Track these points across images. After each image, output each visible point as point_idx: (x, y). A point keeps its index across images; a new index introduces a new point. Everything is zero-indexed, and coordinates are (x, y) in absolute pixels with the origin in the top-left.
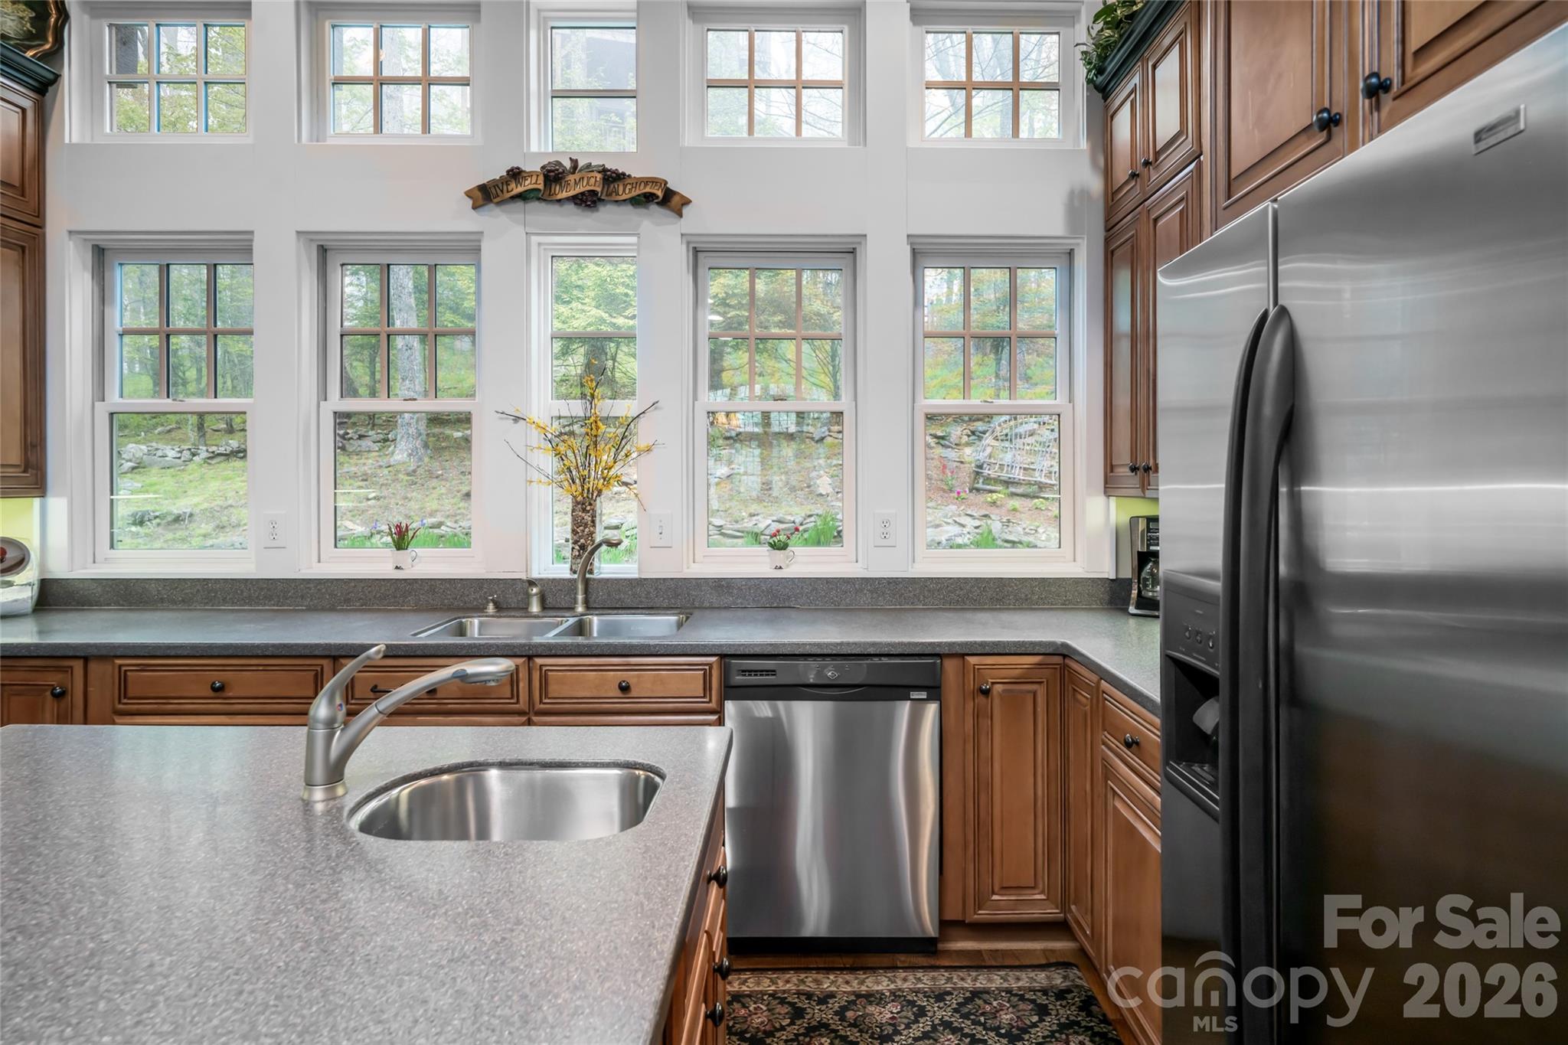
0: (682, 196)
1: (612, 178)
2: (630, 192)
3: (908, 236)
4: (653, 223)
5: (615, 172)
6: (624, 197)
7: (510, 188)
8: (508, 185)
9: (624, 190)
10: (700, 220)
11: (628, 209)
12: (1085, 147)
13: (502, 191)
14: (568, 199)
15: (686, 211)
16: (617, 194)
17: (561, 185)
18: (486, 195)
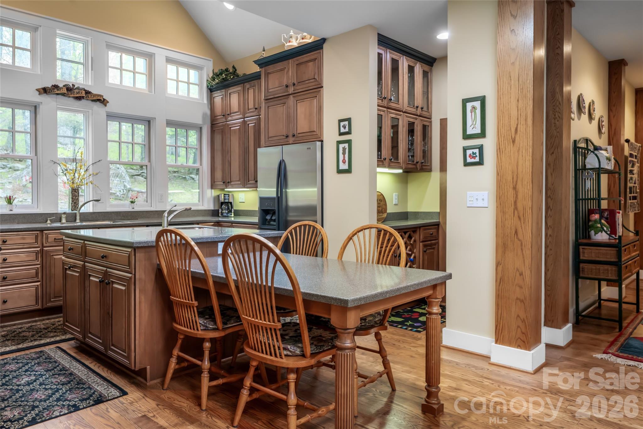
0: (107, 101)
1: (88, 92)
2: (93, 97)
3: (167, 120)
4: (97, 107)
5: (88, 91)
6: (91, 99)
7: (55, 91)
8: (54, 89)
9: (91, 97)
10: (111, 107)
11: (90, 102)
12: (206, 103)
13: (52, 91)
14: (72, 97)
15: (108, 104)
16: (89, 98)
17: (71, 92)
18: (45, 91)
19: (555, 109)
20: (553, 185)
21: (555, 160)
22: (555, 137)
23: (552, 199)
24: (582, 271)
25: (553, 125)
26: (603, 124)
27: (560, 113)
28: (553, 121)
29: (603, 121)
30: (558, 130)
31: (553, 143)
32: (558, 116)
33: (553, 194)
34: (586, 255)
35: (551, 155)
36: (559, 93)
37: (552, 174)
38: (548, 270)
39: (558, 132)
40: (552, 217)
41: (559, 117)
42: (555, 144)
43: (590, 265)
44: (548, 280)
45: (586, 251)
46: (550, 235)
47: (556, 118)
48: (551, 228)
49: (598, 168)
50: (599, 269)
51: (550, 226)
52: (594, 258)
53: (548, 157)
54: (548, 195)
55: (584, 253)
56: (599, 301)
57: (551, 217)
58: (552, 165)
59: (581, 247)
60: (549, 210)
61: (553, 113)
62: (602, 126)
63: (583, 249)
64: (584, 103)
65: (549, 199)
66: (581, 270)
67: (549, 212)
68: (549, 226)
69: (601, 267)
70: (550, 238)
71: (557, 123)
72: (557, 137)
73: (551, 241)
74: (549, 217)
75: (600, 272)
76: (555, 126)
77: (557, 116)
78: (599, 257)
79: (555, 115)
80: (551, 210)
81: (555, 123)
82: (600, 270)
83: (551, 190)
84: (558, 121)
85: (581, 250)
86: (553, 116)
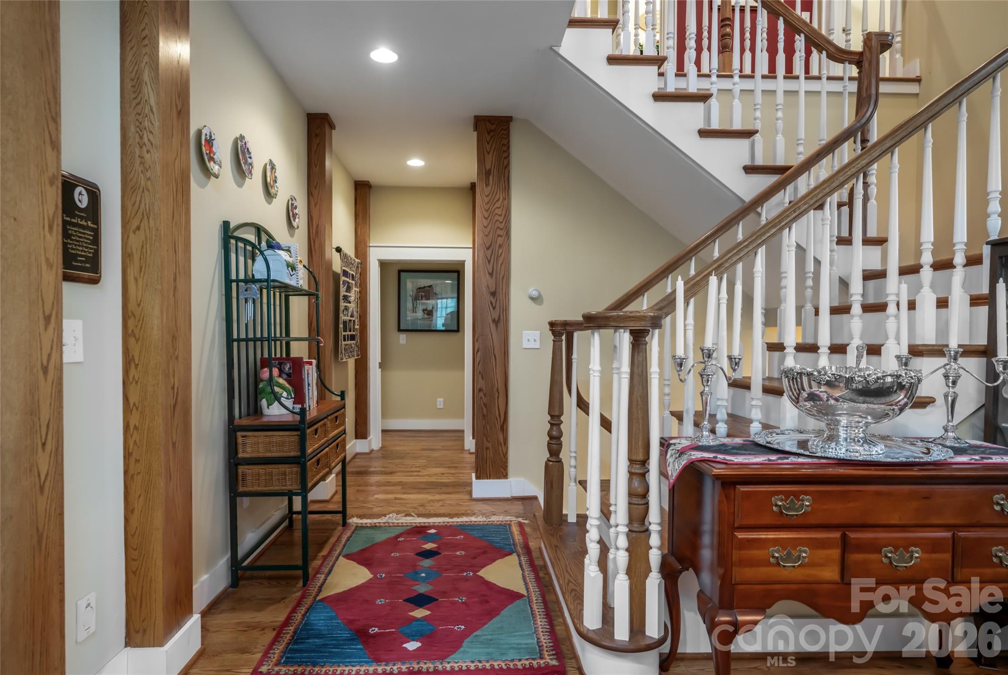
19: (141, 123)
20: (139, 305)
21: (143, 247)
22: (143, 191)
23: (137, 340)
24: (243, 480)
25: (138, 161)
26: (296, 211)
27: (151, 132)
28: (137, 150)
29: (296, 208)
30: (149, 174)
31: (138, 203)
32: (149, 140)
33: (139, 327)
34: (249, 450)
35: (134, 233)
36: (148, 83)
37: (136, 279)
38: (133, 511)
39: (149, 179)
40: (139, 383)
41: (152, 144)
42: (143, 206)
43: (255, 467)
44: (133, 536)
45: (248, 441)
46: (135, 426)
47: (145, 144)
48: (137, 409)
49: (267, 281)
50: (271, 474)
51: (134, 404)
52: (262, 453)
53: (128, 237)
54: (130, 332)
55: (244, 444)
56: (290, 515)
57: (137, 382)
58: (136, 257)
59: (239, 434)
60: (133, 365)
61: (137, 132)
62: (295, 215)
63: (243, 437)
64: (250, 158)
65: (132, 341)
66: (240, 478)
67: (133, 372)
68: (132, 405)
69: (274, 470)
70: (135, 432)
71: (147, 156)
72: (148, 190)
73: (138, 442)
74: (131, 383)
75: (272, 480)
76: (141, 163)
77: (145, 139)
78: (270, 451)
79: (141, 138)
80: (137, 366)
81: (141, 157)
82: (272, 476)
83: (134, 316)
84: (148, 151)
85: (240, 440)
86: (137, 140)
